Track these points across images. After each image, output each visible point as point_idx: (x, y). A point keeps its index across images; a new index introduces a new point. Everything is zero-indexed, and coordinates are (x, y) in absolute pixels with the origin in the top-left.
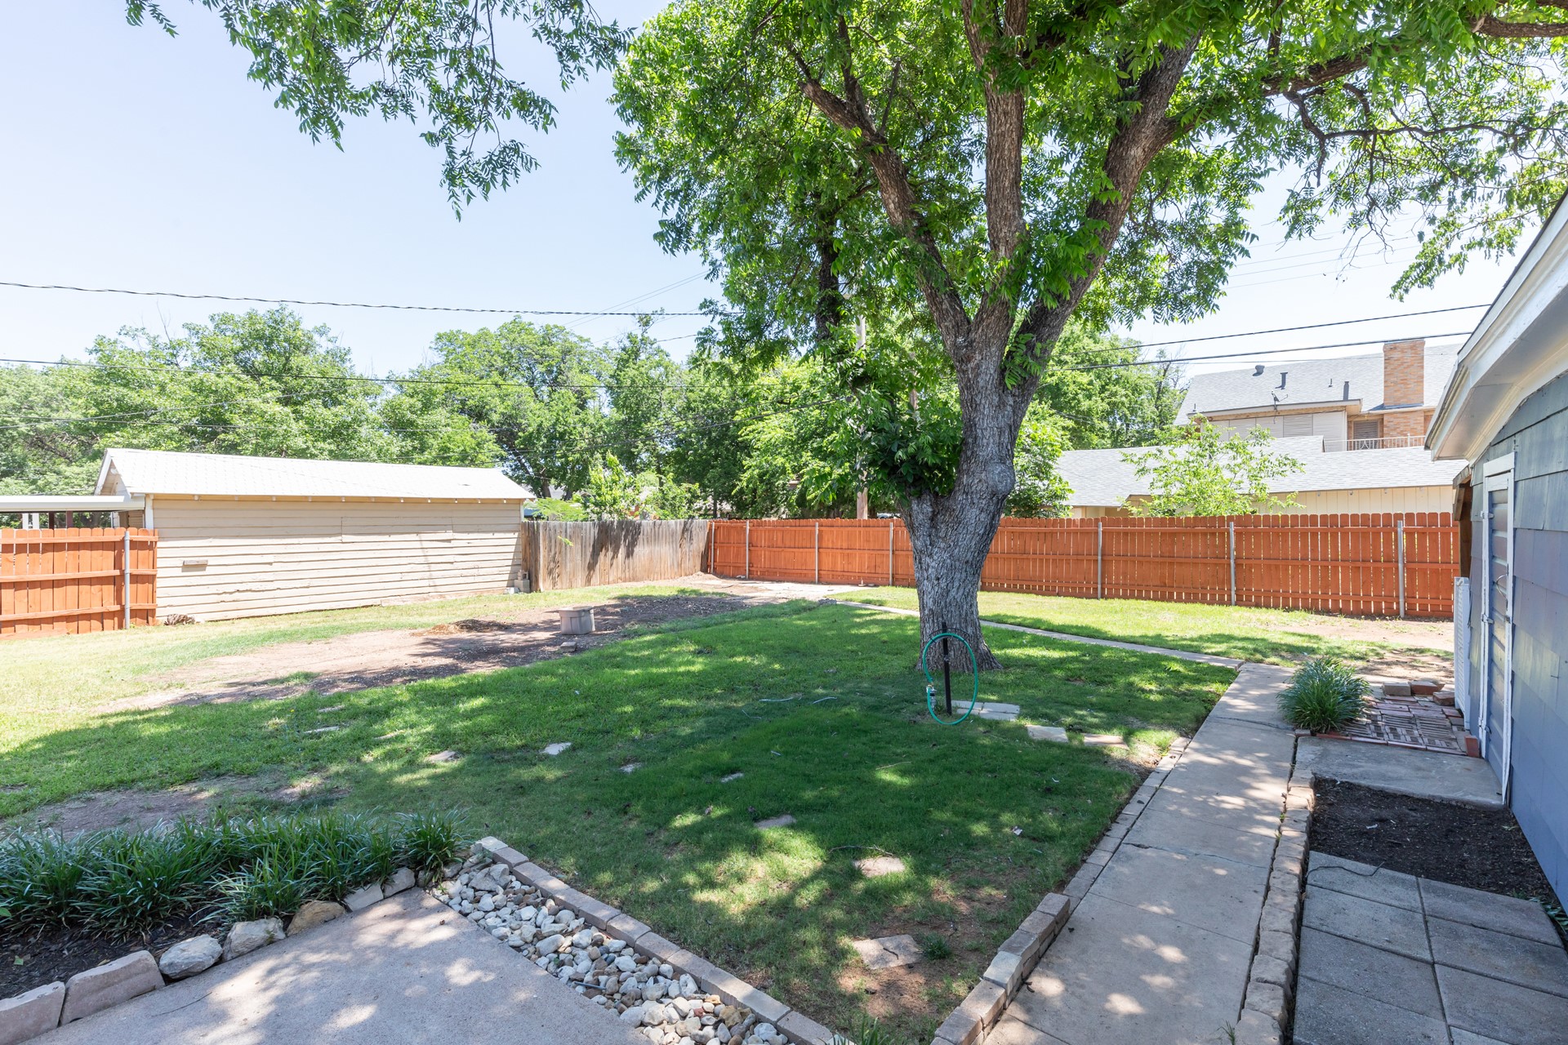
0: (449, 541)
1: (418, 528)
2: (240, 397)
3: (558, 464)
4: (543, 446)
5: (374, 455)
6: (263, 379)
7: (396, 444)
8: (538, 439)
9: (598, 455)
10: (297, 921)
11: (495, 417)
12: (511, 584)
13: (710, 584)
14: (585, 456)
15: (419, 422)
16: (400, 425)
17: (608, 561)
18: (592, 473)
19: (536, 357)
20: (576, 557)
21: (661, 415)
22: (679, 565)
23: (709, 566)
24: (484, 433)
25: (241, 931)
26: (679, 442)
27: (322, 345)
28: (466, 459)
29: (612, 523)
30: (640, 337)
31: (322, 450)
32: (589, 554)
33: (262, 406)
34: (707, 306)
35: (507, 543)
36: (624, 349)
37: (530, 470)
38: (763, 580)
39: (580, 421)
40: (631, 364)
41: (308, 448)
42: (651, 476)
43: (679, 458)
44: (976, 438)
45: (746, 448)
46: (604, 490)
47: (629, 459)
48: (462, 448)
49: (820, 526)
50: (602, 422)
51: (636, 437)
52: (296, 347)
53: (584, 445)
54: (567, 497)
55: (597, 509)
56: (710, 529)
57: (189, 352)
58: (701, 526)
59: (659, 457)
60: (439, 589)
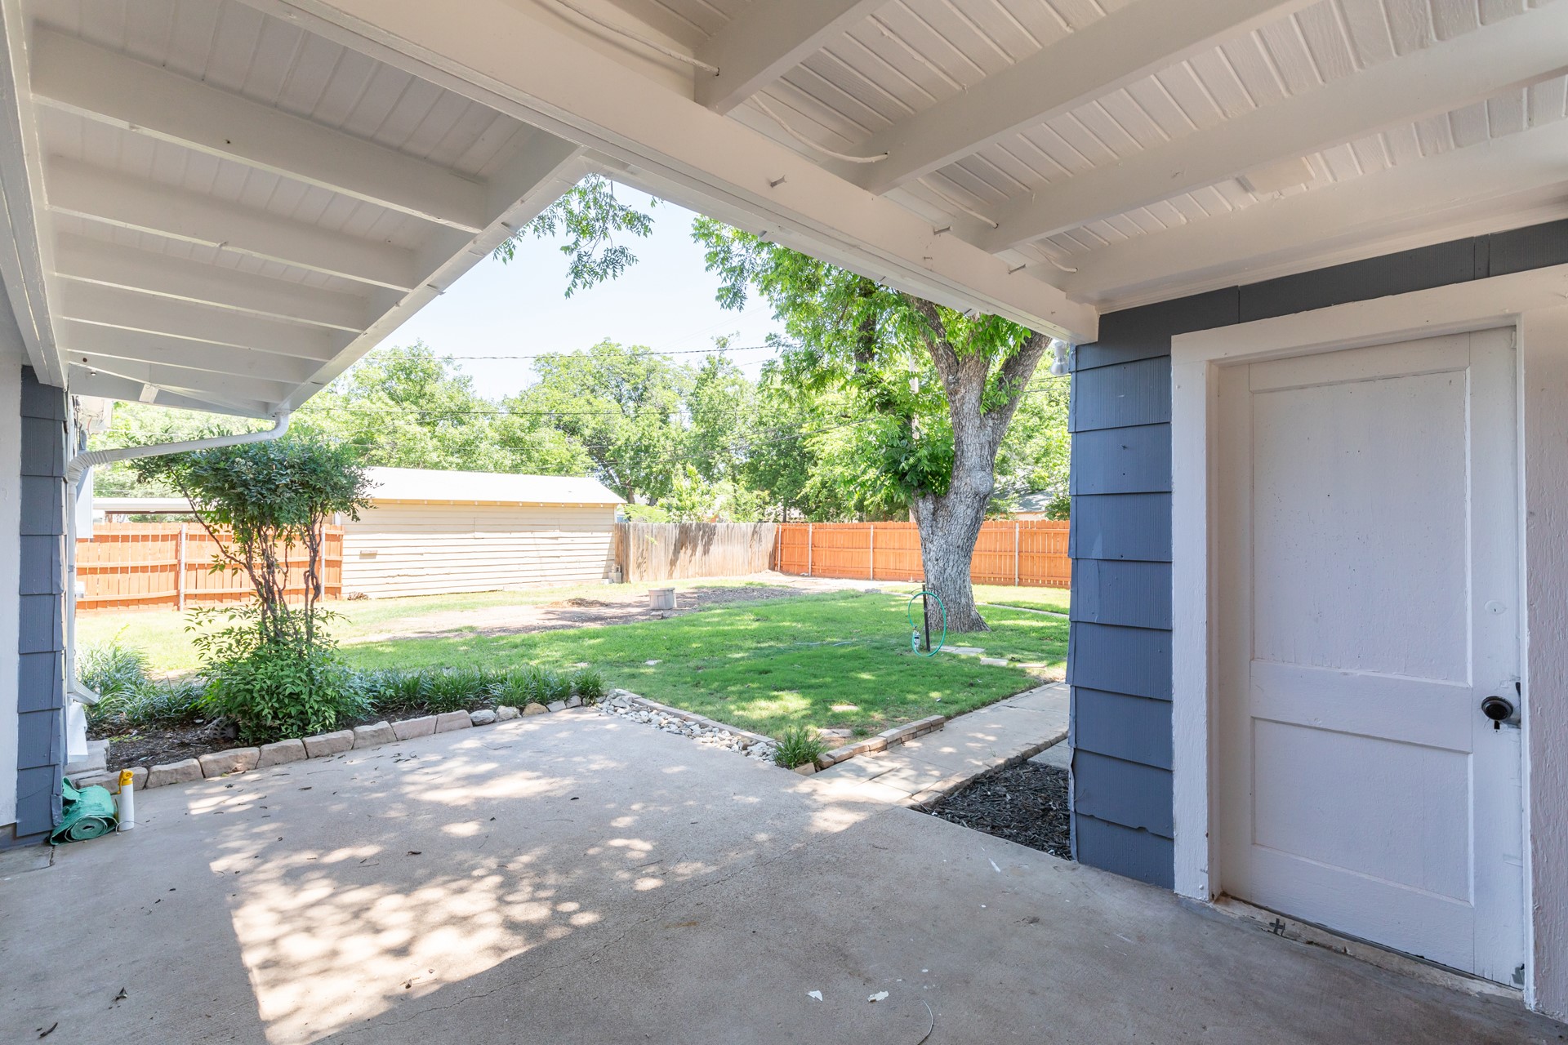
0: (557, 538)
1: (533, 527)
2: (388, 419)
3: (643, 474)
4: (631, 459)
5: (491, 467)
6: (406, 404)
7: (508, 457)
8: (626, 452)
9: (679, 466)
10: (527, 710)
11: (587, 432)
12: (606, 577)
13: (776, 579)
14: (667, 467)
15: (527, 438)
16: (511, 442)
17: (687, 559)
18: (675, 481)
19: (624, 376)
20: (660, 553)
21: (736, 429)
22: (750, 563)
23: (775, 565)
24: (577, 445)
25: (502, 709)
26: (752, 454)
27: (450, 373)
28: (562, 469)
29: (691, 525)
30: (718, 358)
31: (451, 463)
32: (671, 552)
33: (406, 427)
34: (772, 339)
35: (602, 543)
36: (703, 370)
37: (617, 480)
38: (824, 577)
39: (664, 434)
40: (709, 383)
41: (440, 462)
42: (726, 485)
43: (753, 468)
44: (963, 452)
45: (811, 458)
46: (684, 496)
47: (707, 469)
48: (559, 460)
49: (876, 528)
50: (683, 435)
51: (713, 448)
52: (429, 376)
53: (666, 457)
54: (652, 502)
55: (678, 513)
56: (778, 532)
57: (346, 382)
58: (769, 531)
59: (733, 467)
60: (548, 578)
